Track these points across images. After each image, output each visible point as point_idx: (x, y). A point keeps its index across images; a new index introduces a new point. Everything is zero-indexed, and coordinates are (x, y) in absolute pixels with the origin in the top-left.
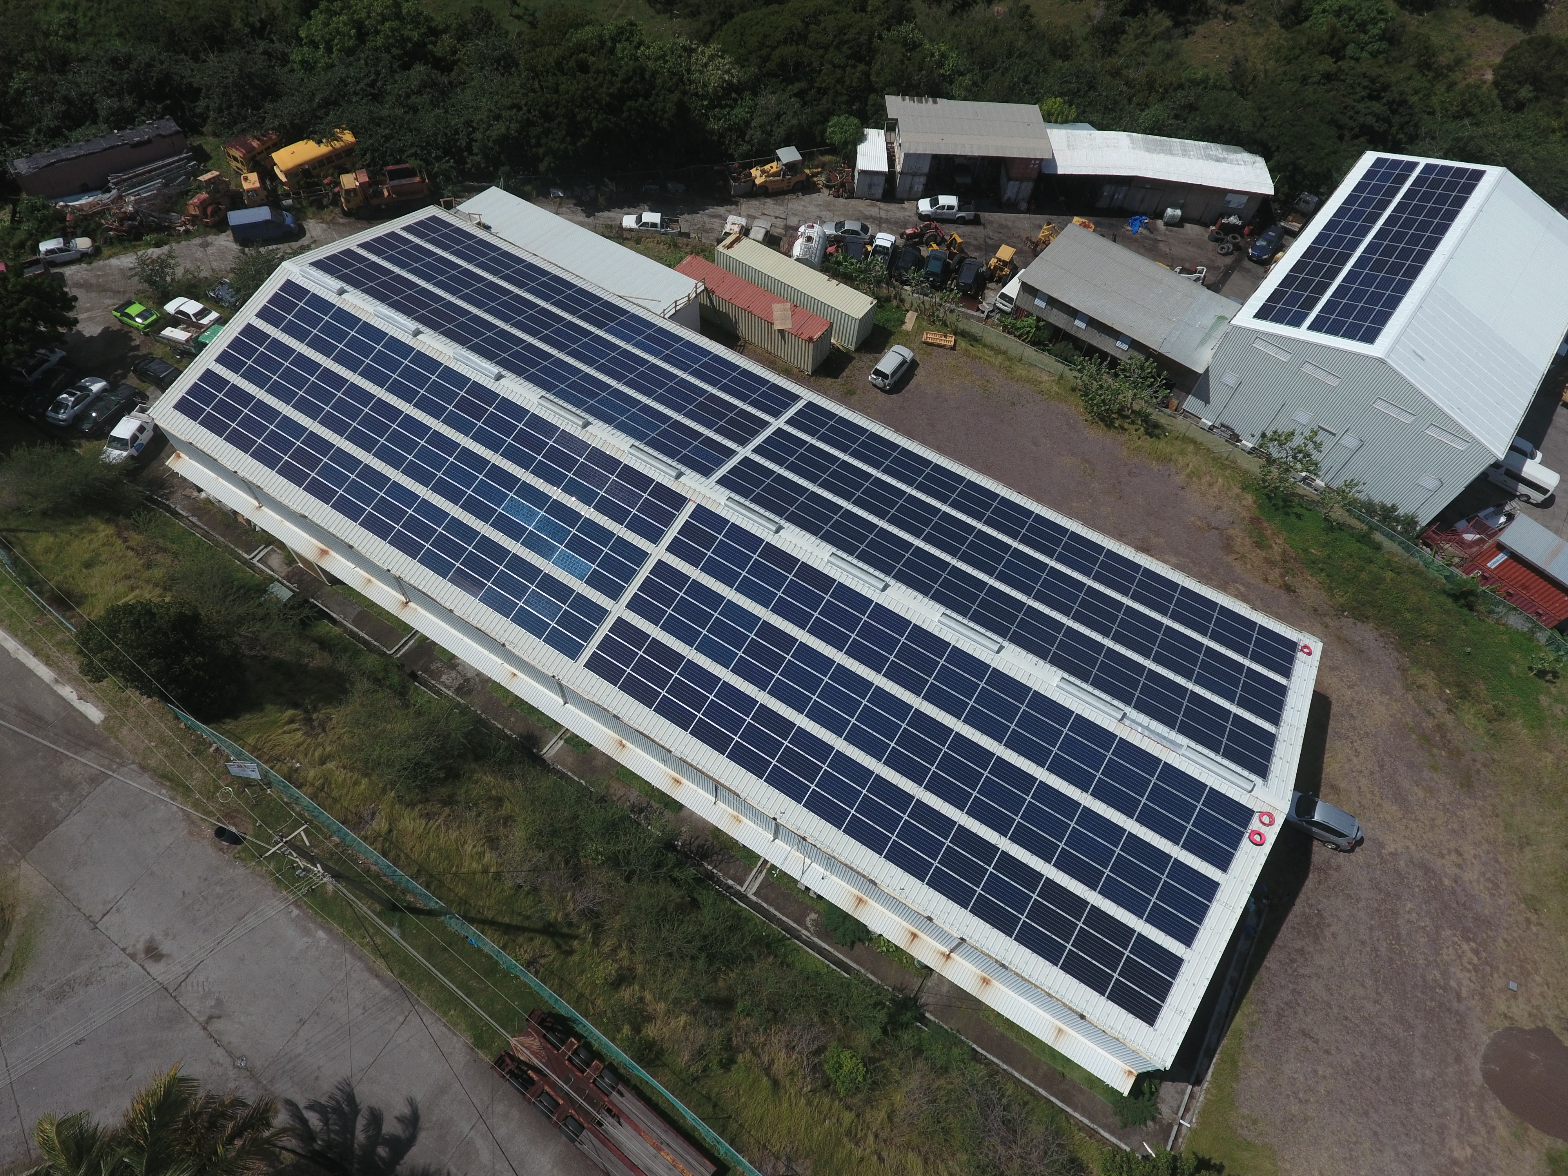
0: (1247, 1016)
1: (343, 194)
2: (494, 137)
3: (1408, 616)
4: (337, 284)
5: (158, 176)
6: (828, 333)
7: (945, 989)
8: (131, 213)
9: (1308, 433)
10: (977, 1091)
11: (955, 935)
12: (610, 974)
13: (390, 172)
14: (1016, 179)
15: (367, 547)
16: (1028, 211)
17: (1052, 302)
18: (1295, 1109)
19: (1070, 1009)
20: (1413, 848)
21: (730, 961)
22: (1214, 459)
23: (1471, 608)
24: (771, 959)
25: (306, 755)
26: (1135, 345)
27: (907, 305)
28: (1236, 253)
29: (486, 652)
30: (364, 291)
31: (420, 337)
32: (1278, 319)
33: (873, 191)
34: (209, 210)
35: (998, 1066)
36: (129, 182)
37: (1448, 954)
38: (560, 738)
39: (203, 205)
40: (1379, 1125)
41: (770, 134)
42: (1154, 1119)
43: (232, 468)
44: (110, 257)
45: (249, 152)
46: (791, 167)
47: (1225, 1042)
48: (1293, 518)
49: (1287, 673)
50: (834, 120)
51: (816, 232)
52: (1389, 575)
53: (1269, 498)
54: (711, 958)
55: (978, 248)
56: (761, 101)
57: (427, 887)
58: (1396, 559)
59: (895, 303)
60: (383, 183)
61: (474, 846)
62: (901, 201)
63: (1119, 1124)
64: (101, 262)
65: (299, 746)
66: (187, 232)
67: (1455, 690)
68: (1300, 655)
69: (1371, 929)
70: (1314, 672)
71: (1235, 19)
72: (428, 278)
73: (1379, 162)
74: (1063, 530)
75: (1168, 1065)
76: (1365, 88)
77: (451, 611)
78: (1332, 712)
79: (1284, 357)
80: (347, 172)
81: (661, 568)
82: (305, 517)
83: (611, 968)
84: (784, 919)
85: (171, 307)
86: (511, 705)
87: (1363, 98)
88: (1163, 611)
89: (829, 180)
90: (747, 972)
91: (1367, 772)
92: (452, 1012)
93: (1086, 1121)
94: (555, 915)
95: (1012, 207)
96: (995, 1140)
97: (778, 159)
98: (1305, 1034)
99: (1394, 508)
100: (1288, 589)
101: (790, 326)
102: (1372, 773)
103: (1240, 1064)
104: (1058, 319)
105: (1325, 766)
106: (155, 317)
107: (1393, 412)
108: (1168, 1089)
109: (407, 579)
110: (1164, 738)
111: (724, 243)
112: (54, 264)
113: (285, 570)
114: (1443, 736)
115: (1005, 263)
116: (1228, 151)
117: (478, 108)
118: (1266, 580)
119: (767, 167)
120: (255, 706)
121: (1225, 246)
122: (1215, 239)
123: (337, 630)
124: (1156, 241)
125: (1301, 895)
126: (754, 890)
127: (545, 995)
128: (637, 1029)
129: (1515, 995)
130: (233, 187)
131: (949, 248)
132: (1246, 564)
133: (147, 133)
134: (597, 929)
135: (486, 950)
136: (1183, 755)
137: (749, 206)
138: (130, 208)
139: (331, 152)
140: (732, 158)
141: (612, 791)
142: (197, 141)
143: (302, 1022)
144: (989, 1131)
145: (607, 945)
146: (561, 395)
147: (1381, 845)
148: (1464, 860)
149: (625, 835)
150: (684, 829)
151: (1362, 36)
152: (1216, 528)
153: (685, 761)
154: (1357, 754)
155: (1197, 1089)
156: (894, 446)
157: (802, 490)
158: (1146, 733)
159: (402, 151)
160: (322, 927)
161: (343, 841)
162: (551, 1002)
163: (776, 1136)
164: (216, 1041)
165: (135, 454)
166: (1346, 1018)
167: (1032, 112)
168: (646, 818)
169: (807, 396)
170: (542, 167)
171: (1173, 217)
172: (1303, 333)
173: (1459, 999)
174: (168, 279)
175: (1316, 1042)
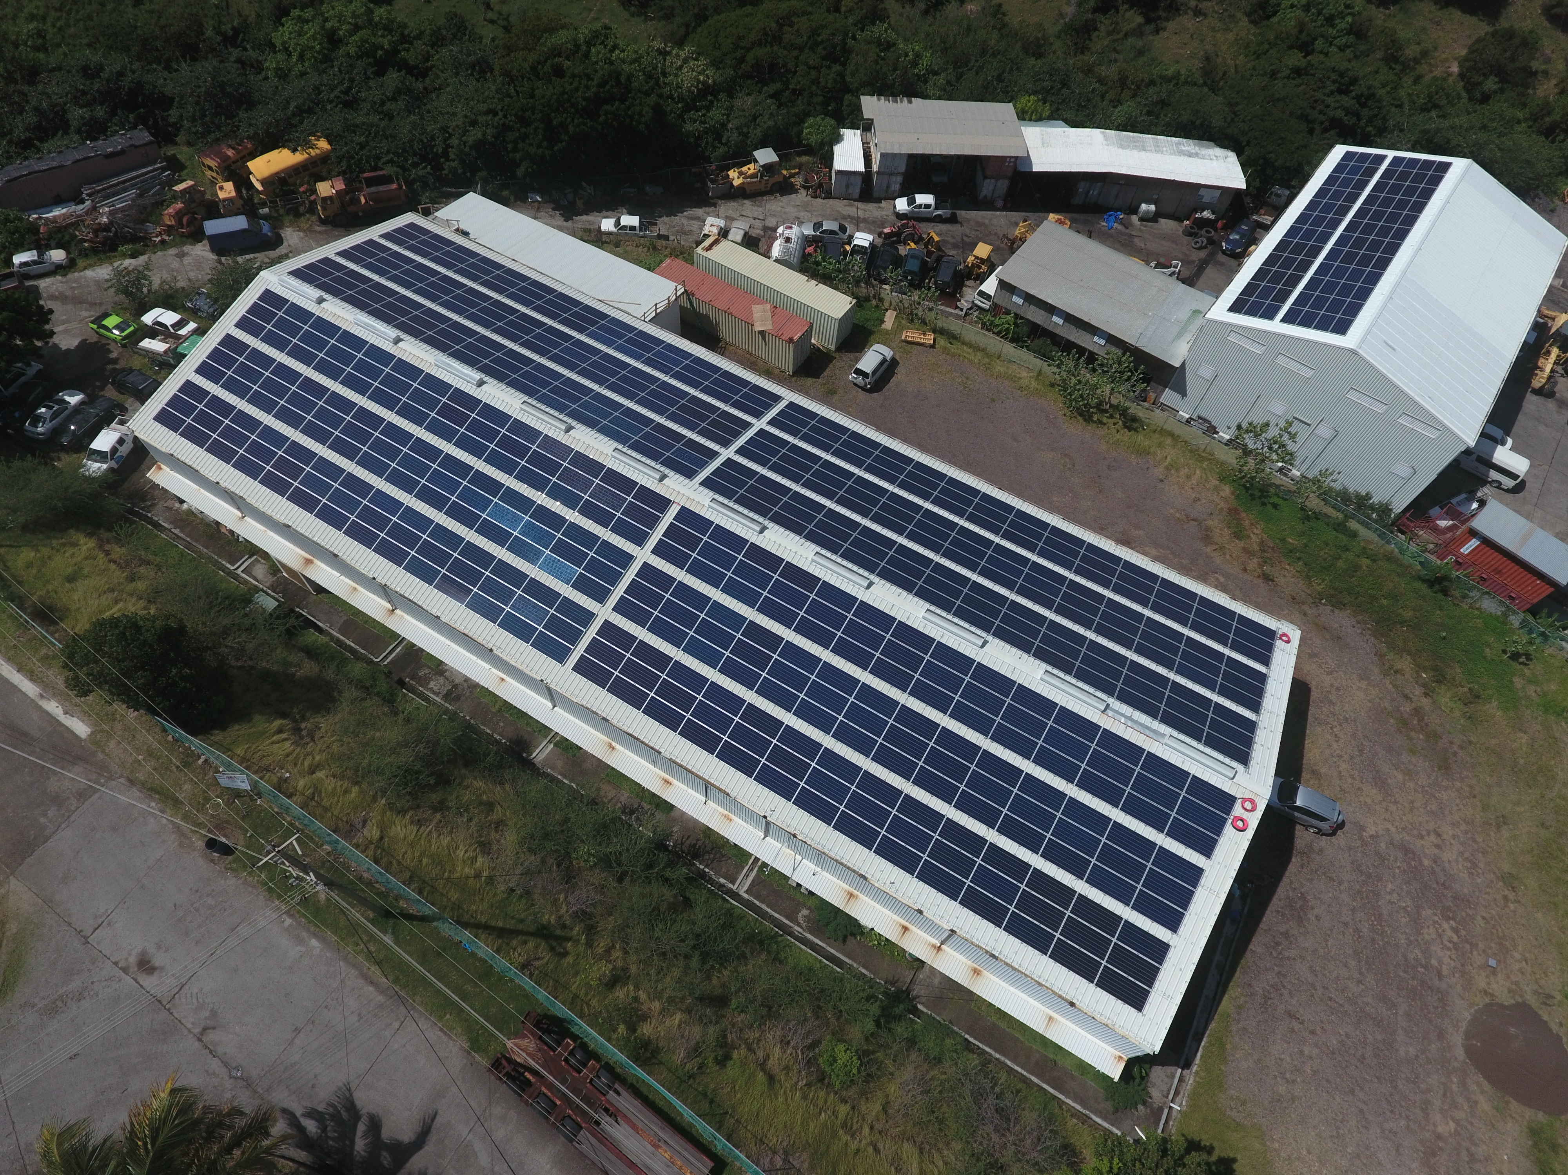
0: (1234, 999)
1: (319, 202)
2: (471, 143)
3: (1385, 602)
4: (316, 293)
5: (133, 186)
6: (808, 334)
7: (936, 981)
8: (105, 224)
9: (1282, 424)
10: (971, 1081)
11: (946, 927)
12: (604, 975)
13: (366, 179)
14: (991, 177)
15: (352, 556)
16: (1004, 209)
17: (1030, 298)
18: (1282, 1089)
19: (1060, 997)
20: (1393, 830)
21: (724, 959)
22: (1191, 451)
23: (1445, 593)
24: (763, 956)
25: (296, 765)
26: (1112, 340)
27: (887, 305)
28: (1210, 247)
29: (474, 658)
30: (343, 299)
31: (400, 344)
32: (1251, 312)
33: (850, 191)
34: (185, 220)
35: (990, 1055)
36: (103, 193)
37: (1429, 933)
38: (550, 742)
39: (179, 215)
40: (1365, 1103)
41: (746, 135)
42: (1144, 1103)
43: (214, 479)
44: (85, 268)
45: (223, 161)
46: (768, 168)
47: (1213, 1025)
48: (1269, 507)
49: (1266, 662)
50: (810, 121)
51: (794, 233)
52: (1365, 562)
53: (1247, 489)
54: (705, 956)
55: (955, 246)
56: (738, 103)
57: (420, 893)
58: (1371, 547)
59: (874, 302)
60: (360, 190)
61: (466, 851)
62: (879, 201)
63: (1111, 1109)
64: (76, 274)
65: (288, 756)
66: (163, 242)
67: (1431, 674)
68: (1279, 644)
69: (1353, 910)
70: (1294, 659)
71: (1205, 15)
72: (407, 286)
73: (1348, 156)
74: (1044, 525)
75: (1157, 1049)
76: (1334, 82)
77: (438, 617)
78: (1312, 699)
79: (1258, 350)
80: (323, 179)
81: (647, 570)
82: (289, 527)
83: (604, 969)
84: (776, 915)
85: (148, 318)
86: (500, 710)
87: (1332, 92)
88: (1144, 603)
89: (806, 181)
90: (740, 969)
91: (1347, 757)
92: (448, 1016)
93: (1078, 1107)
94: (548, 918)
95: (987, 205)
96: (990, 1128)
97: (756, 161)
98: (1291, 1015)
99: (1368, 496)
100: (1267, 578)
101: (770, 327)
102: (1352, 758)
103: (1228, 1047)
104: (1035, 315)
105: (1305, 751)
106: (132, 328)
107: (1365, 402)
108: (1158, 1073)
109: (393, 587)
110: (1147, 728)
111: (702, 245)
112: (28, 277)
113: (270, 580)
114: (1421, 720)
115: (983, 261)
116: (1200, 146)
117: (454, 114)
118: (1245, 570)
119: (744, 169)
120: (243, 716)
121: (1199, 240)
122: (1189, 233)
123: (323, 639)
124: (1131, 236)
125: (1284, 879)
126: (746, 888)
127: (540, 997)
128: (632, 1029)
129: (1494, 972)
130: (208, 196)
131: (926, 246)
132: (1224, 554)
133: (120, 144)
134: (591, 930)
135: (480, 954)
136: (1166, 745)
137: (728, 207)
138: (105, 219)
139: (306, 160)
140: (708, 160)
141: (602, 793)
142: (171, 151)
143: (298, 1031)
144: (983, 1119)
145: (601, 945)
146: (543, 400)
147: (1362, 828)
148: (1443, 841)
149: (617, 836)
150: (675, 829)
151: (1330, 30)
152: (1195, 520)
153: (674, 762)
154: (1337, 738)
155: (1186, 1072)
156: (876, 445)
157: (786, 490)
158: (1129, 723)
159: (378, 158)
160: (315, 936)
161: (335, 849)
162: (546, 1004)
163: (772, 1130)
164: (211, 1052)
165: (116, 466)
166: (1330, 999)
167: (1007, 110)
168: (638, 819)
169: (789, 396)
170: (520, 172)
171: (1148, 212)
172: (1276, 326)
173: (1440, 977)
174: (145, 290)
175: (1302, 1023)
